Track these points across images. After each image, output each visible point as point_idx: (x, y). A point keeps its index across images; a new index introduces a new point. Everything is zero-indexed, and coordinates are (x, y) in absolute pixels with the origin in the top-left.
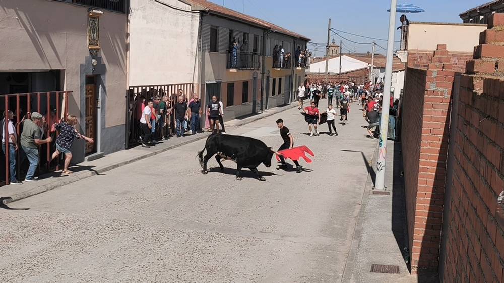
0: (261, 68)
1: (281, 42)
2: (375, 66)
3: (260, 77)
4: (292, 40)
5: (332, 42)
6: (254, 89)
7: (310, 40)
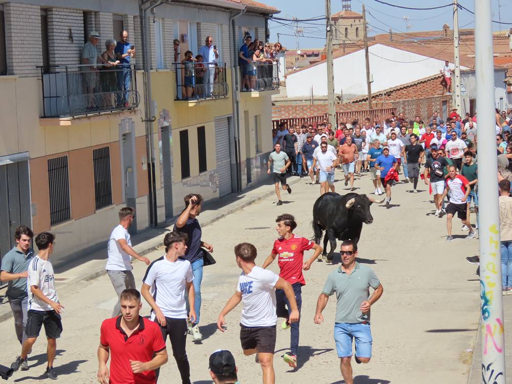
0: (141, 106)
1: (195, 27)
2: (464, 68)
3: (140, 130)
4: (224, 17)
5: (344, 7)
6: (128, 167)
7: (279, 12)
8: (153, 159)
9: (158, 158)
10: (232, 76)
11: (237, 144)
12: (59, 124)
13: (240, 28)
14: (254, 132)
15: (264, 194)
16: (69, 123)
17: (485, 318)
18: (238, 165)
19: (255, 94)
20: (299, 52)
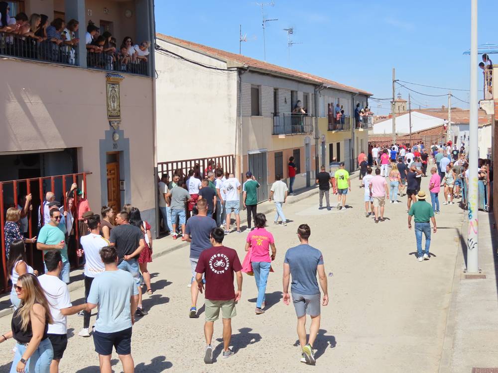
0: (314, 132)
1: (337, 99)
2: (452, 123)
3: (313, 142)
4: (349, 96)
5: (398, 97)
6: (308, 158)
7: (372, 95)
8: (318, 155)
9: (320, 153)
10: (352, 121)
11: (353, 151)
12: (278, 137)
13: (356, 101)
16: (284, 137)
18: (353, 160)
19: (361, 130)
20: (378, 116)
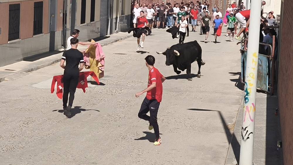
11: (111, 8)
14: (121, 3)
15: (124, 37)
17: (246, 102)
18: (111, 20)
